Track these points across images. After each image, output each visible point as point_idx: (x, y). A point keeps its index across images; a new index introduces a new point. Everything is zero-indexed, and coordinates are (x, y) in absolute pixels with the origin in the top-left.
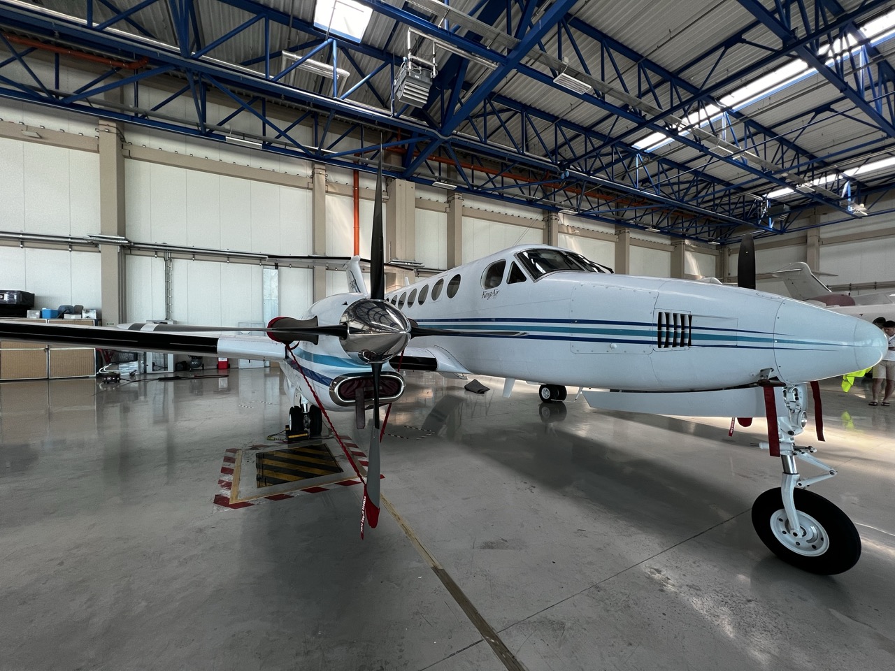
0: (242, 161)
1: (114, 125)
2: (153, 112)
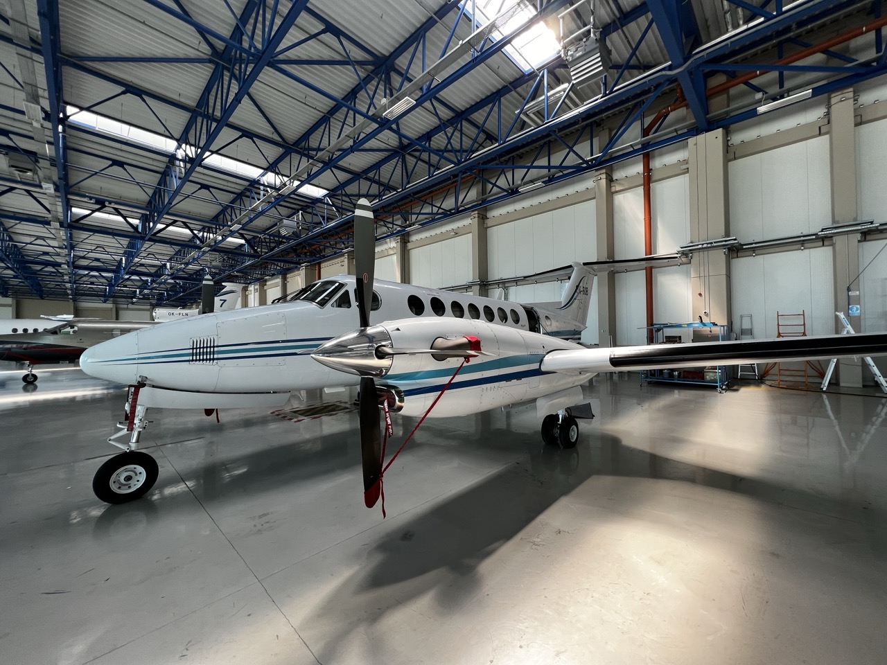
0: (535, 201)
1: (476, 212)
2: (489, 195)
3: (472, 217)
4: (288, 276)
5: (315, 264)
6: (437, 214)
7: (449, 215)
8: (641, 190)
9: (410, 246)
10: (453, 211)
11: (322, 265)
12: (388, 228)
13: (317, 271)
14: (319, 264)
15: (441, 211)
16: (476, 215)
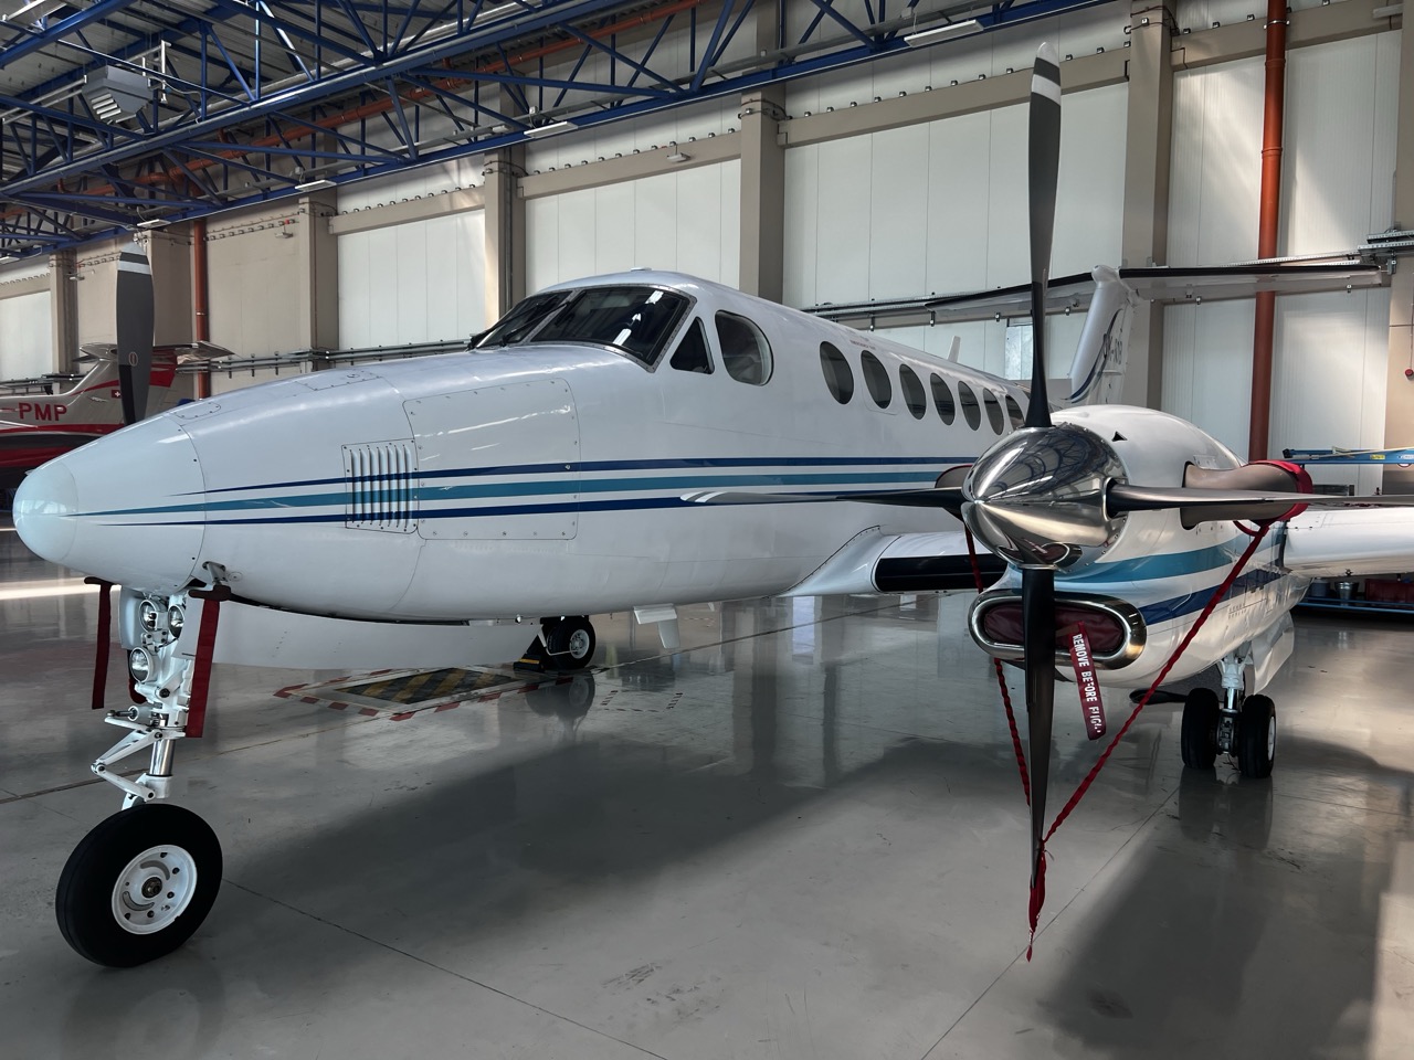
0: (942, 76)
1: (758, 96)
2: (802, 45)
3: (742, 110)
4: (80, 258)
5: (187, 225)
6: (630, 90)
7: (670, 98)
8: (1256, 69)
9: (529, 185)
10: (686, 87)
11: (213, 230)
12: (458, 121)
13: (193, 250)
14: (202, 225)
15: (644, 81)
16: (758, 107)
